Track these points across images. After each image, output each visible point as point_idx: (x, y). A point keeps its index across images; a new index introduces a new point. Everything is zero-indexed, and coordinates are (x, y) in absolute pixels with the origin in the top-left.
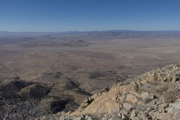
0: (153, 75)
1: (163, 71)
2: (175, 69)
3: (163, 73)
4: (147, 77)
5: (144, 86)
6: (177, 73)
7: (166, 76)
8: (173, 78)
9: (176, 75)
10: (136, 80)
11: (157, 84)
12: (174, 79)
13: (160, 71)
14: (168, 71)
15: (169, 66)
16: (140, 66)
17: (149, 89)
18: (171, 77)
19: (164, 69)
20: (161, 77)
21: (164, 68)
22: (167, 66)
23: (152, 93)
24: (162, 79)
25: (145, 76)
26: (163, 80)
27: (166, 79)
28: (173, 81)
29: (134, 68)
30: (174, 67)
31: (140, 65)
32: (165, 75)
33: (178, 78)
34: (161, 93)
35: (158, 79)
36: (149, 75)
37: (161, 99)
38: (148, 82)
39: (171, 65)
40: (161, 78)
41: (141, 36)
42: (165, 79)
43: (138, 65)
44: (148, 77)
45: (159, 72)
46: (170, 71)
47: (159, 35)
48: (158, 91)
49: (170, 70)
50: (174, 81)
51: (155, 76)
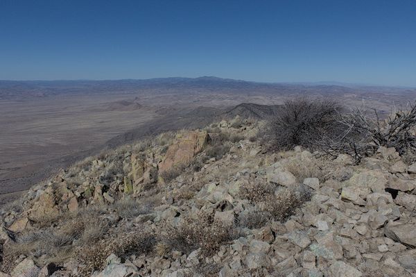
0: (49, 190)
1: (72, 176)
2: (98, 167)
3: (72, 180)
4: (36, 198)
5: (20, 239)
6: (102, 175)
7: (80, 187)
8: (96, 188)
9: (102, 180)
10: (7, 214)
11: (57, 221)
12: (98, 190)
13: (66, 176)
14: (83, 175)
15: (83, 162)
16: (19, 168)
17: (36, 245)
18: (91, 186)
19: (73, 169)
20: (69, 191)
21: (75, 168)
22: (80, 163)
23: (44, 256)
24: (73, 195)
25: (29, 197)
26: (75, 198)
27: (81, 194)
28: (96, 195)
29: (4, 176)
30: (94, 162)
31: (19, 165)
32: (78, 185)
33: (105, 186)
34: (67, 247)
35: (63, 198)
36: (40, 192)
37: (70, 268)
38: (32, 222)
39: (87, 160)
40: (71, 194)
41: (11, 94)
42: (78, 194)
43: (14, 167)
44: (38, 200)
45: (63, 180)
46: (86, 173)
47: (53, 90)
48: (60, 244)
49: (87, 170)
50: (99, 194)
51: (54, 193)
